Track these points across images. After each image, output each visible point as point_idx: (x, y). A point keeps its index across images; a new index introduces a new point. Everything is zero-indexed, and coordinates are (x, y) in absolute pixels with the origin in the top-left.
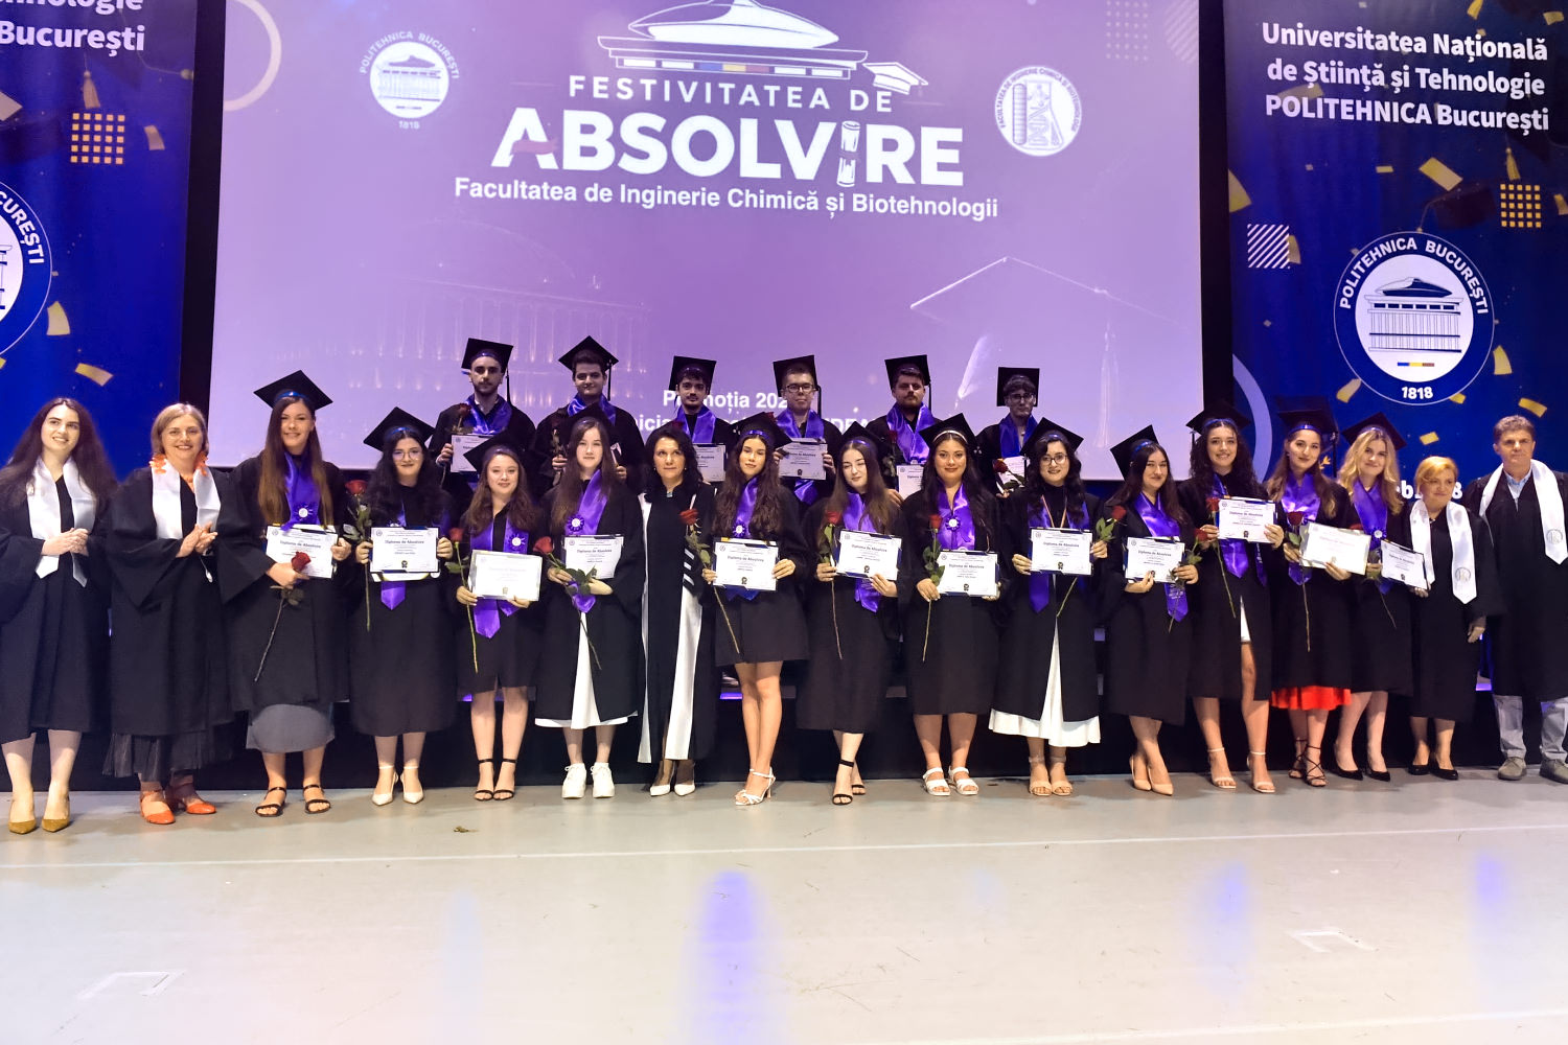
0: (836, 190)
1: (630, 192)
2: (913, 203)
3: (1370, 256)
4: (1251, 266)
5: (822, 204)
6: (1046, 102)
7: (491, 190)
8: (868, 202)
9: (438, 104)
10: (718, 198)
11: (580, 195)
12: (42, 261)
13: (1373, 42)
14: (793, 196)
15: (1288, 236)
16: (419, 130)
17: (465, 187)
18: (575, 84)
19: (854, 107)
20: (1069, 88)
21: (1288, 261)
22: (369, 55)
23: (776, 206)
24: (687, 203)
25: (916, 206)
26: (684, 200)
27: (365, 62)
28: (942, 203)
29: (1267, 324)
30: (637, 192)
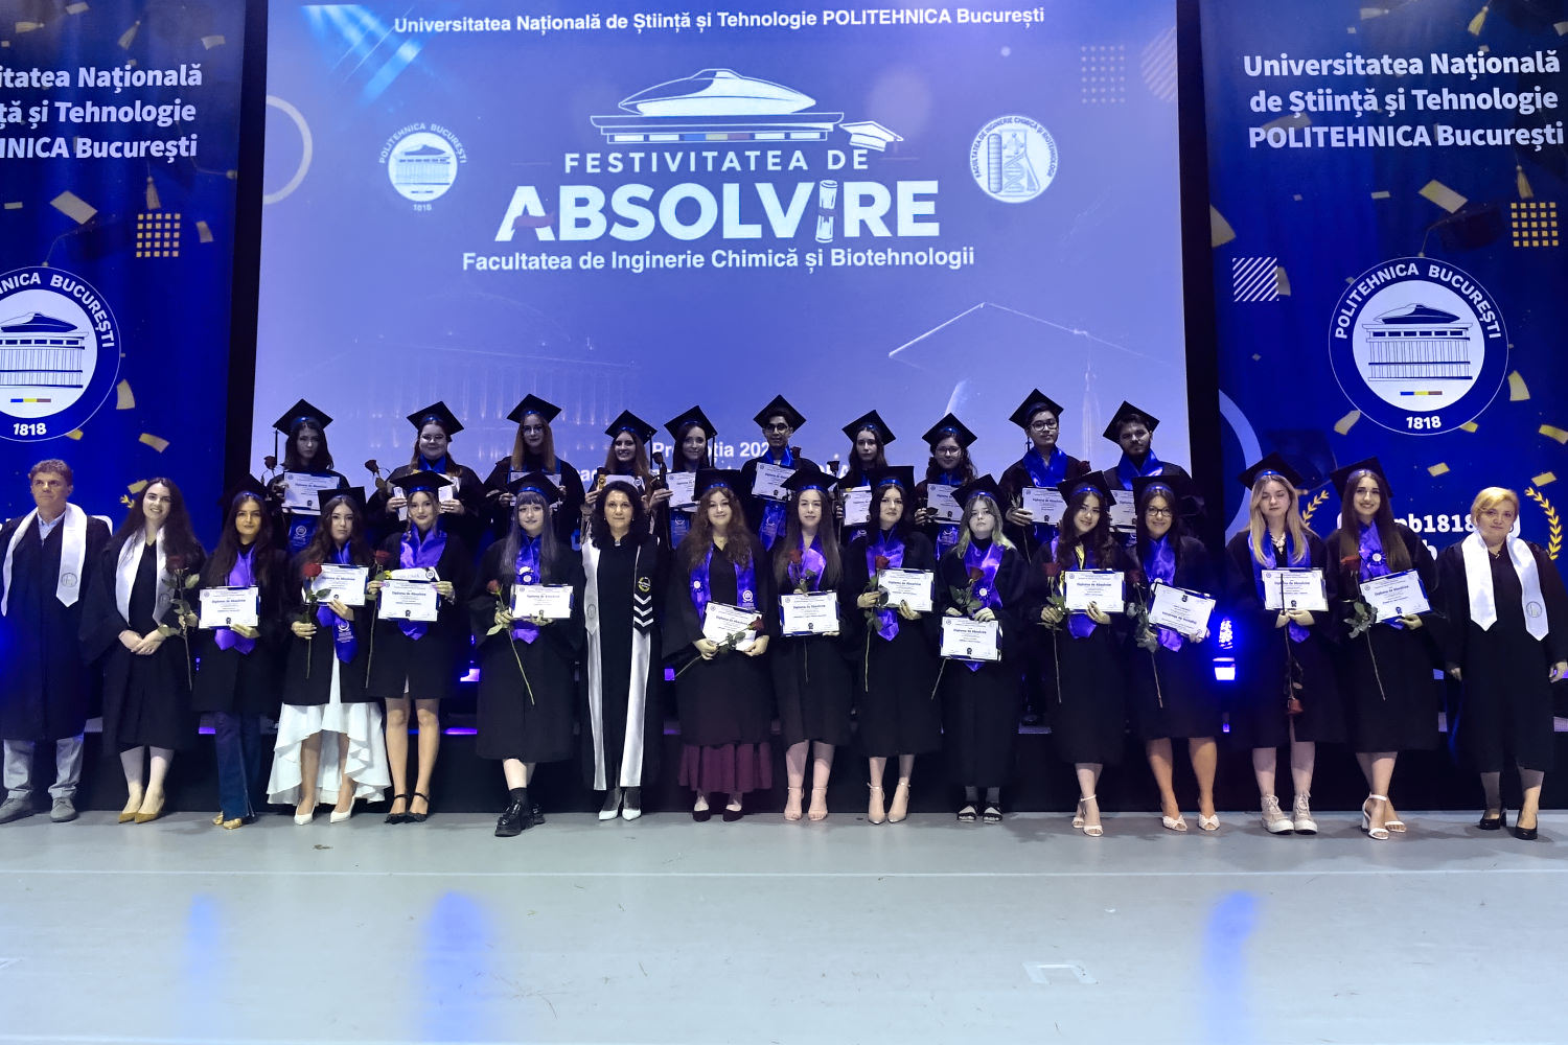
0: (814, 246)
1: (621, 258)
2: (890, 254)
3: (1367, 284)
4: (1237, 300)
5: (802, 260)
6: (1022, 150)
7: (495, 263)
8: (846, 256)
9: (448, 187)
10: (702, 259)
11: (575, 262)
12: (112, 344)
13: (1364, 67)
14: (774, 254)
15: (1275, 268)
16: (431, 211)
17: (472, 261)
18: (570, 160)
19: (831, 166)
20: (1044, 135)
21: (1278, 293)
22: (387, 147)
23: (757, 264)
24: (674, 265)
25: (893, 257)
26: (671, 263)
27: (384, 153)
28: (918, 254)
29: (1256, 357)
30: (627, 258)
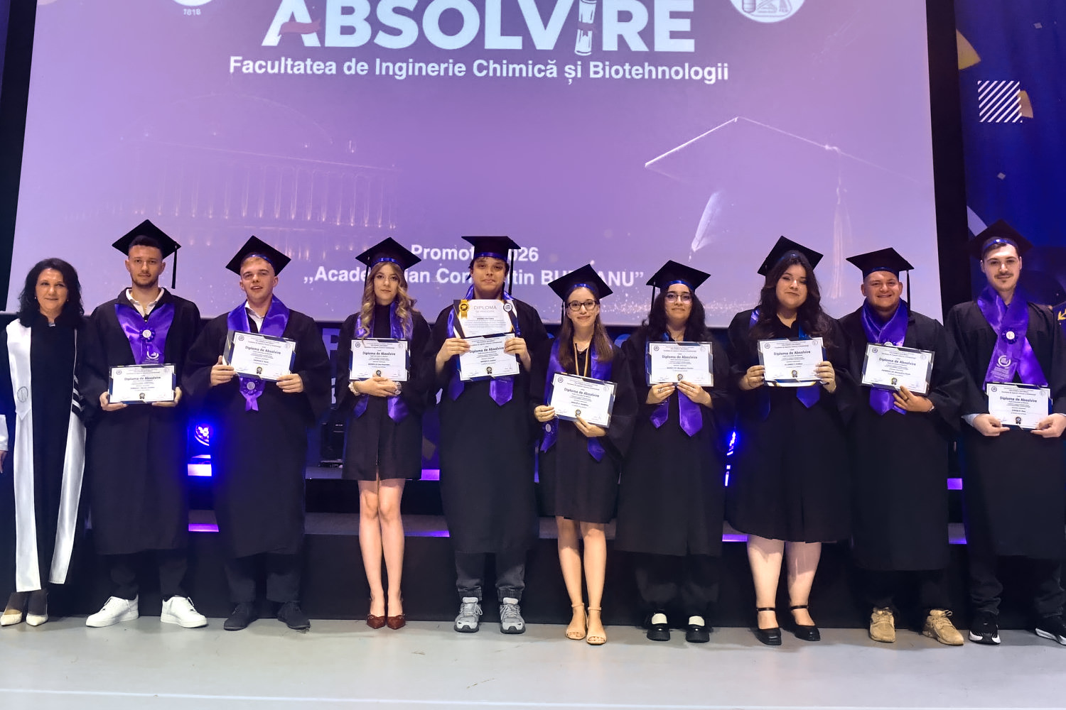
0: (573, 58)
1: (384, 65)
2: (647, 68)
4: (982, 121)
5: (561, 71)
7: (261, 67)
8: (604, 69)
10: (464, 68)
11: (340, 68)
14: (534, 65)
15: (1019, 91)
16: (200, 16)
17: (239, 64)
21: (1020, 115)
23: (517, 74)
24: (436, 73)
25: (650, 72)
26: (433, 71)
28: (674, 69)
29: (1001, 176)
30: (391, 65)
